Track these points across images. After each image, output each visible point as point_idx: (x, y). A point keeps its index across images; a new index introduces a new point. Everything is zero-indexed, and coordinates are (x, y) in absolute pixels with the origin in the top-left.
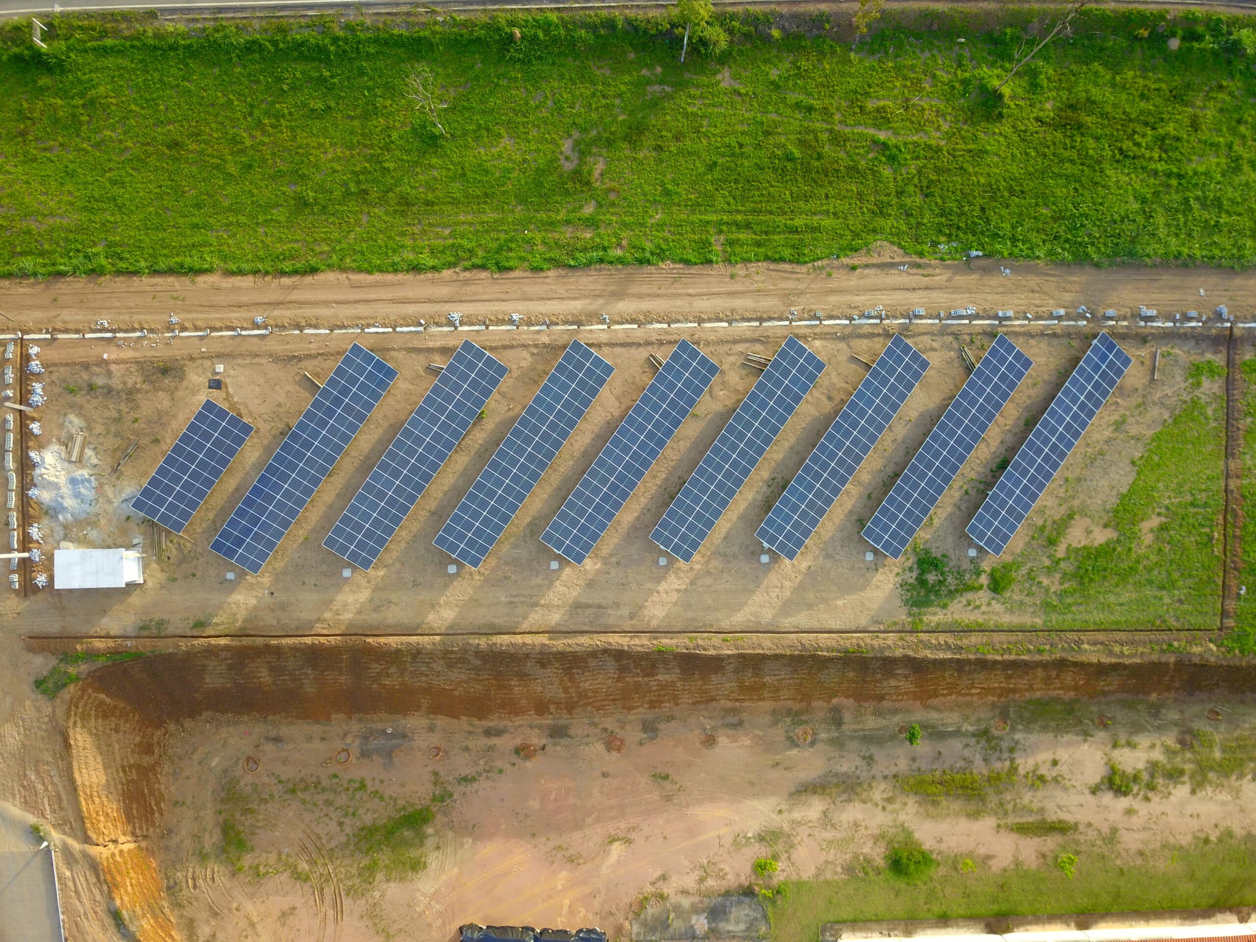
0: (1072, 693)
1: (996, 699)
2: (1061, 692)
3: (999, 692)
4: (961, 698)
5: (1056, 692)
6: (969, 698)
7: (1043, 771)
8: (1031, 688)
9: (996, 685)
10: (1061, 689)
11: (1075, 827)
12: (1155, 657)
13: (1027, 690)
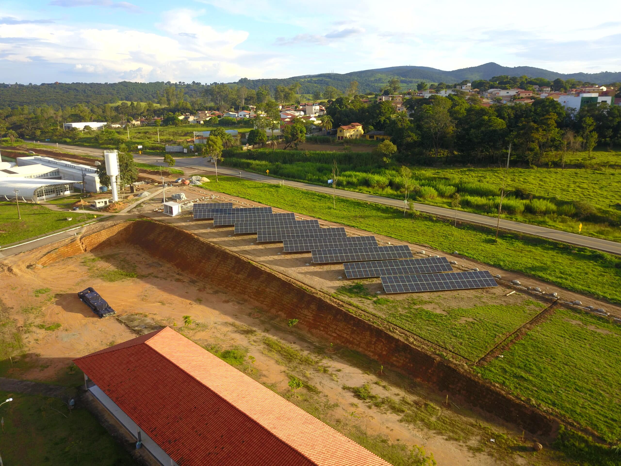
0: (376, 357)
1: (340, 343)
2: (372, 354)
3: (344, 340)
4: (326, 335)
5: (369, 353)
6: (329, 337)
7: (330, 370)
8: (358, 345)
9: (345, 335)
10: (372, 352)
11: (317, 393)
12: (429, 353)
13: (357, 345)
